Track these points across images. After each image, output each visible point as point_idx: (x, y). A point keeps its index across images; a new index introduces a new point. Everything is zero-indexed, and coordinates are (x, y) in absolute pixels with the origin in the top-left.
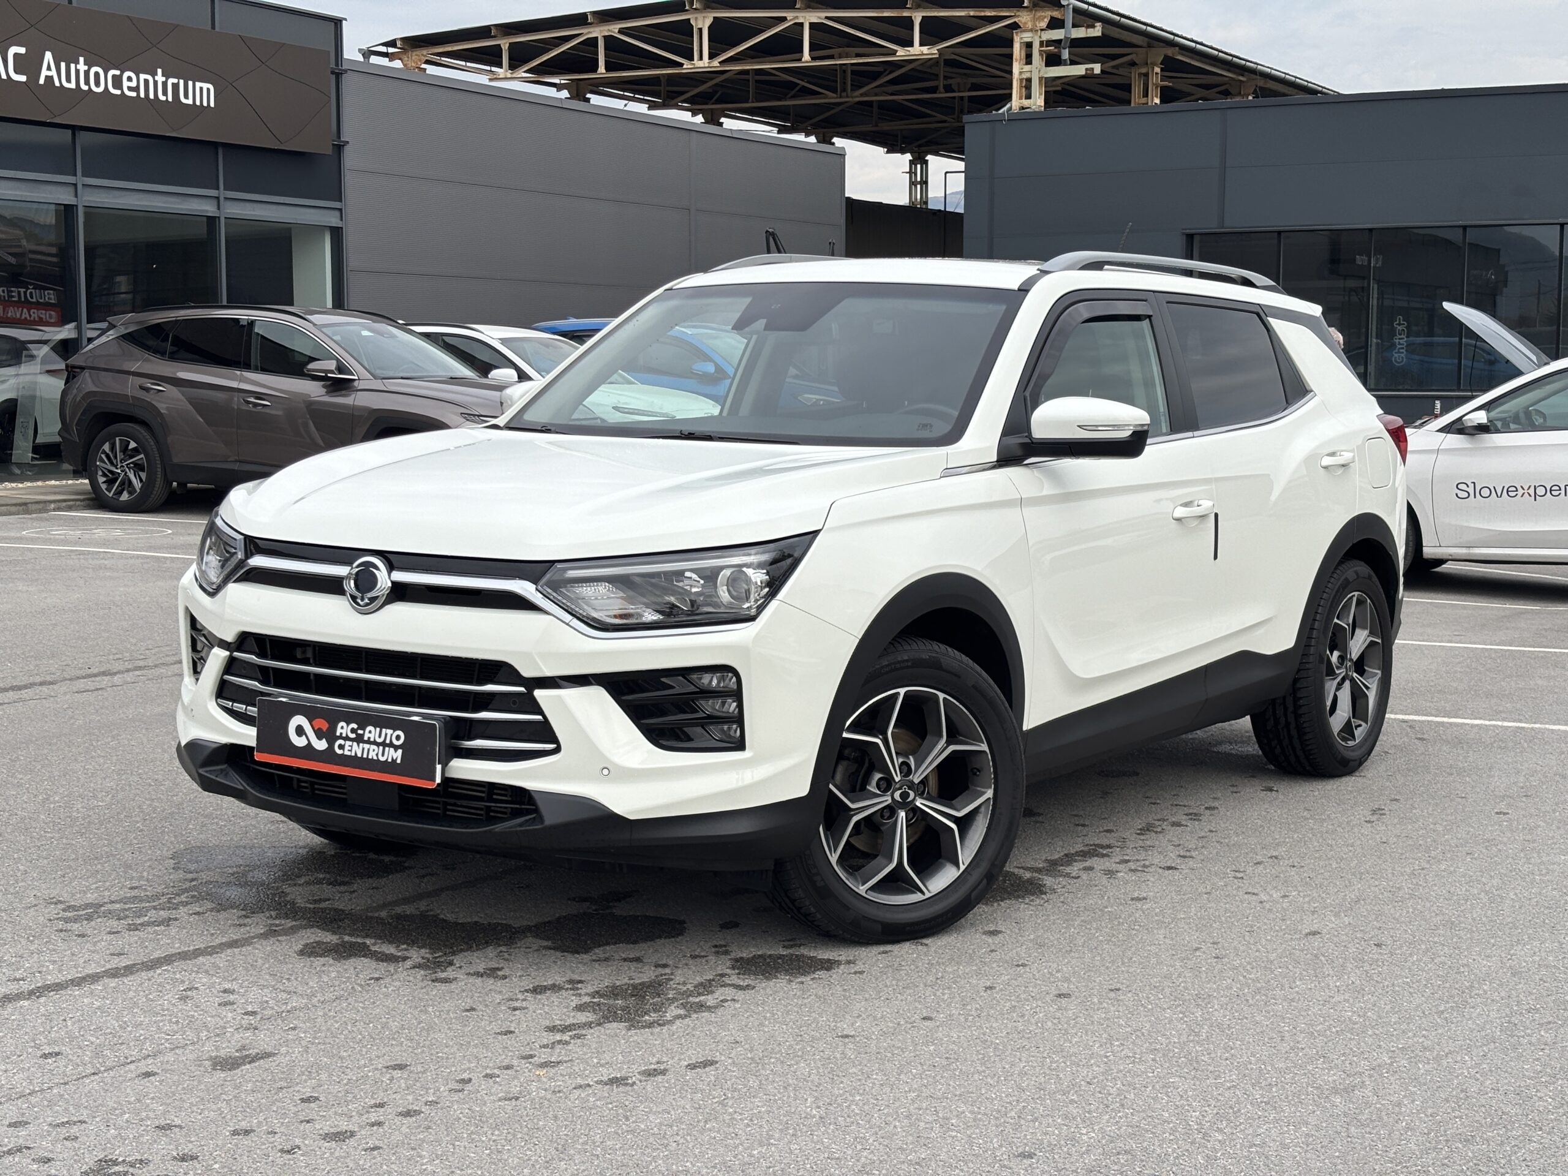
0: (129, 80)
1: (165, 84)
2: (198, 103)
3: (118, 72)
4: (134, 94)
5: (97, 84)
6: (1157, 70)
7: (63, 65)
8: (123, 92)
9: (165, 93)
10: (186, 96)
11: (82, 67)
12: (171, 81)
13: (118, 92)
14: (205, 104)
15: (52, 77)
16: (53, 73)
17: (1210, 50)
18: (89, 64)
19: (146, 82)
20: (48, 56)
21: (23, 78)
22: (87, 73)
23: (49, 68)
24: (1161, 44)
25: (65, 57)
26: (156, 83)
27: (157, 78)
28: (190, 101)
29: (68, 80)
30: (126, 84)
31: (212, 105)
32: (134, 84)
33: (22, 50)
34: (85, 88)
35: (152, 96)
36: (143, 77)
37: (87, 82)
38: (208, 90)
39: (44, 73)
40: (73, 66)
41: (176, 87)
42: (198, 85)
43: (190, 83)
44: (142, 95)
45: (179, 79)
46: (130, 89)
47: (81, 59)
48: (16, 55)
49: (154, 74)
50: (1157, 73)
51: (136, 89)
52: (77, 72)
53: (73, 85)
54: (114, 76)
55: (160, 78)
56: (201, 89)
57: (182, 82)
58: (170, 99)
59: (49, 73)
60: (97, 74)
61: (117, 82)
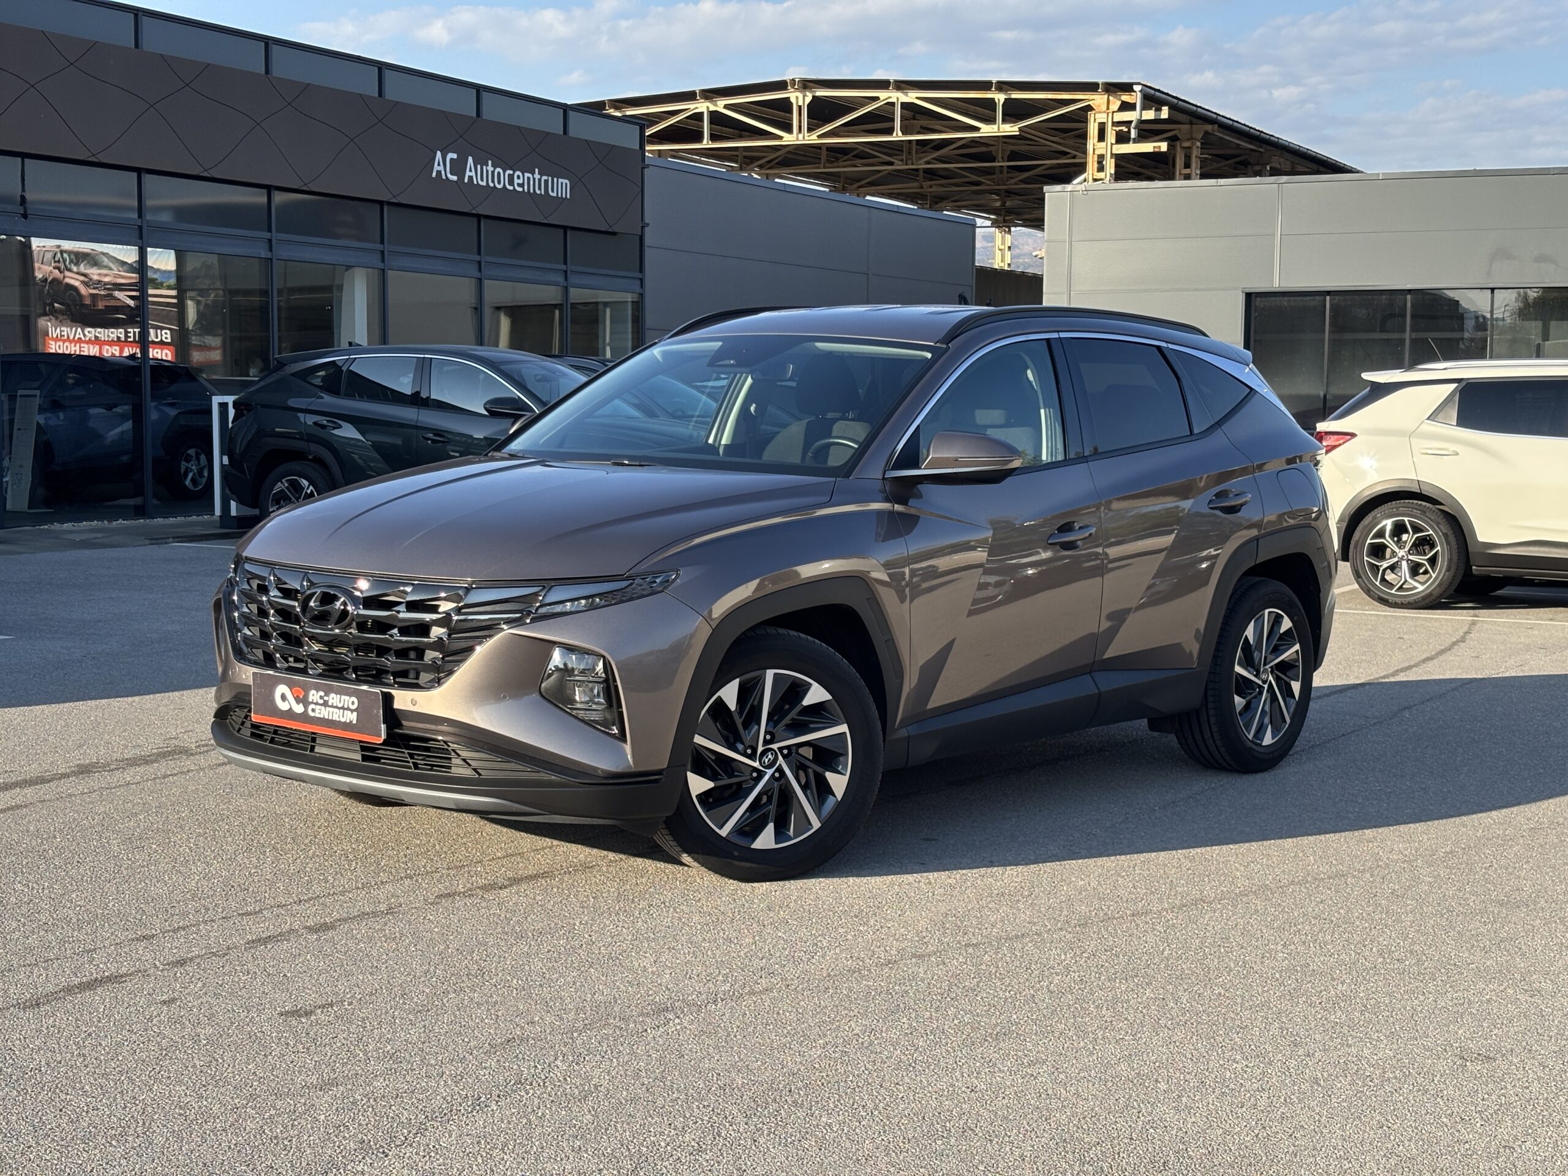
0: (519, 178)
1: (540, 180)
2: (560, 196)
3: (511, 172)
4: (520, 189)
5: (499, 183)
6: (1199, 144)
7: (479, 166)
8: (514, 188)
9: (540, 189)
10: (553, 191)
11: (490, 168)
12: (544, 178)
13: (511, 188)
14: (564, 196)
15: (472, 177)
16: (473, 174)
17: (1243, 127)
18: (494, 166)
19: (529, 178)
20: (470, 159)
21: (455, 178)
22: (493, 172)
23: (471, 170)
24: (1201, 122)
25: (480, 161)
26: (534, 179)
27: (535, 176)
28: (554, 194)
29: (482, 180)
30: (516, 181)
31: (568, 197)
32: (521, 181)
33: (455, 156)
34: (491, 185)
35: (532, 191)
36: (527, 175)
37: (493, 181)
38: (566, 184)
39: (468, 173)
40: (484, 167)
41: (546, 182)
42: (560, 180)
43: (555, 179)
44: (526, 190)
45: (548, 176)
46: (519, 185)
47: (490, 162)
48: (451, 159)
49: (533, 173)
50: (1198, 147)
51: (521, 185)
52: (487, 171)
53: (484, 183)
54: (509, 175)
55: (537, 176)
56: (562, 183)
57: (550, 178)
58: (543, 193)
59: (471, 174)
60: (499, 173)
61: (511, 177)
